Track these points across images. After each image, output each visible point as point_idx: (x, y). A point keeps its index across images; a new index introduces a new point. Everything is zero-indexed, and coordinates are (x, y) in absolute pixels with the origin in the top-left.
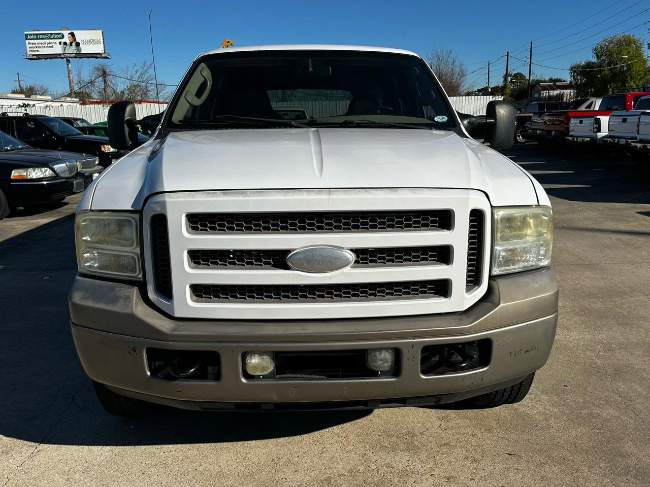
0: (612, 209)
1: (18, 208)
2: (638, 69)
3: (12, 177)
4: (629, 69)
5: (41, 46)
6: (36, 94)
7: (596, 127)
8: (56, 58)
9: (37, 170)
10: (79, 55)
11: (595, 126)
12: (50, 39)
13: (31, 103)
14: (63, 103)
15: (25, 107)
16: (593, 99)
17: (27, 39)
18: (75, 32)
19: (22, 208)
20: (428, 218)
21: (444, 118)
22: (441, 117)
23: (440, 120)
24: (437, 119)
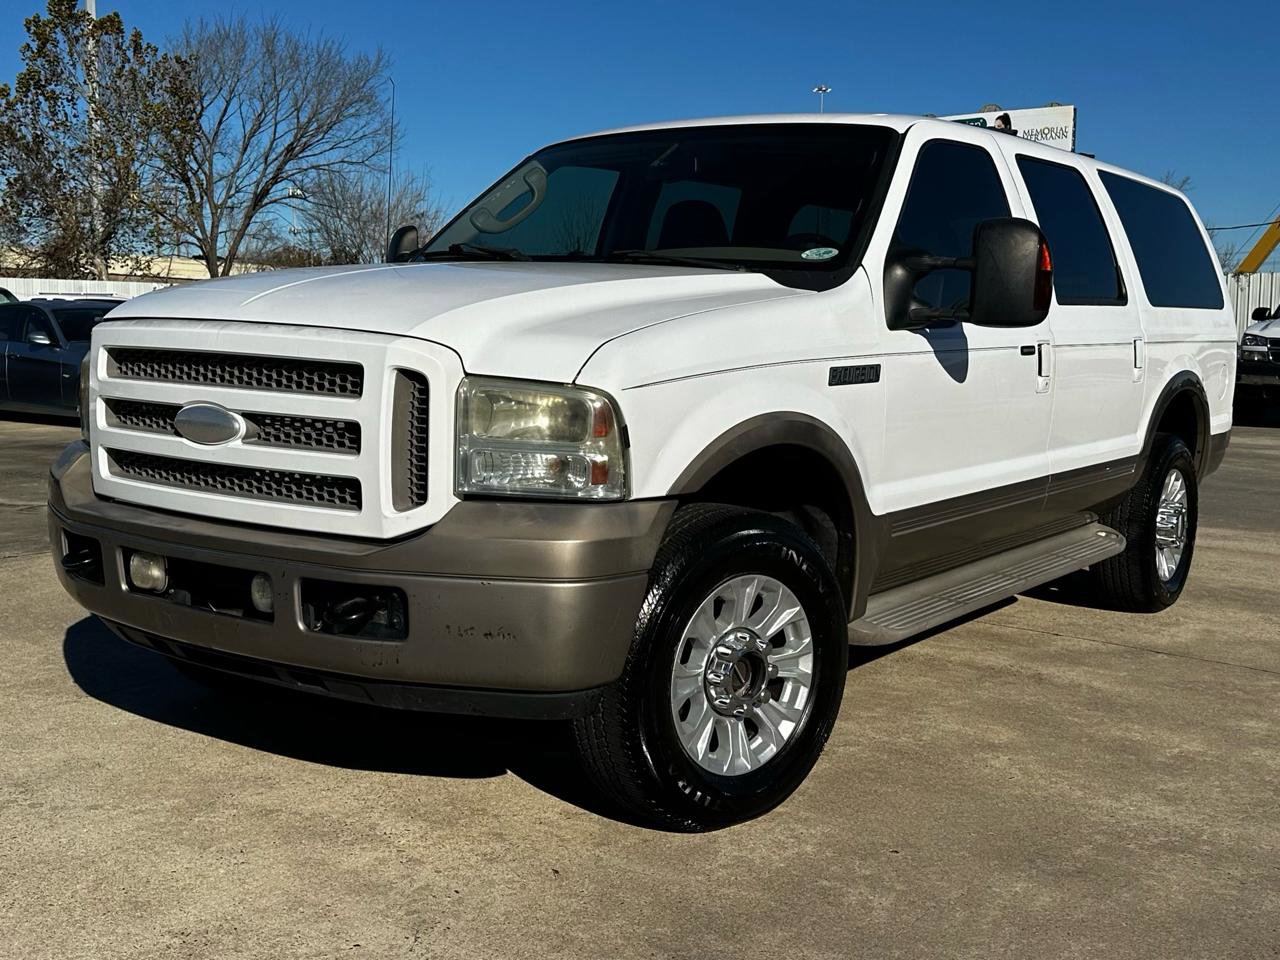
18: (1010, 113)
20: (346, 378)
21: (831, 252)
22: (823, 250)
23: (815, 257)
24: (809, 254)
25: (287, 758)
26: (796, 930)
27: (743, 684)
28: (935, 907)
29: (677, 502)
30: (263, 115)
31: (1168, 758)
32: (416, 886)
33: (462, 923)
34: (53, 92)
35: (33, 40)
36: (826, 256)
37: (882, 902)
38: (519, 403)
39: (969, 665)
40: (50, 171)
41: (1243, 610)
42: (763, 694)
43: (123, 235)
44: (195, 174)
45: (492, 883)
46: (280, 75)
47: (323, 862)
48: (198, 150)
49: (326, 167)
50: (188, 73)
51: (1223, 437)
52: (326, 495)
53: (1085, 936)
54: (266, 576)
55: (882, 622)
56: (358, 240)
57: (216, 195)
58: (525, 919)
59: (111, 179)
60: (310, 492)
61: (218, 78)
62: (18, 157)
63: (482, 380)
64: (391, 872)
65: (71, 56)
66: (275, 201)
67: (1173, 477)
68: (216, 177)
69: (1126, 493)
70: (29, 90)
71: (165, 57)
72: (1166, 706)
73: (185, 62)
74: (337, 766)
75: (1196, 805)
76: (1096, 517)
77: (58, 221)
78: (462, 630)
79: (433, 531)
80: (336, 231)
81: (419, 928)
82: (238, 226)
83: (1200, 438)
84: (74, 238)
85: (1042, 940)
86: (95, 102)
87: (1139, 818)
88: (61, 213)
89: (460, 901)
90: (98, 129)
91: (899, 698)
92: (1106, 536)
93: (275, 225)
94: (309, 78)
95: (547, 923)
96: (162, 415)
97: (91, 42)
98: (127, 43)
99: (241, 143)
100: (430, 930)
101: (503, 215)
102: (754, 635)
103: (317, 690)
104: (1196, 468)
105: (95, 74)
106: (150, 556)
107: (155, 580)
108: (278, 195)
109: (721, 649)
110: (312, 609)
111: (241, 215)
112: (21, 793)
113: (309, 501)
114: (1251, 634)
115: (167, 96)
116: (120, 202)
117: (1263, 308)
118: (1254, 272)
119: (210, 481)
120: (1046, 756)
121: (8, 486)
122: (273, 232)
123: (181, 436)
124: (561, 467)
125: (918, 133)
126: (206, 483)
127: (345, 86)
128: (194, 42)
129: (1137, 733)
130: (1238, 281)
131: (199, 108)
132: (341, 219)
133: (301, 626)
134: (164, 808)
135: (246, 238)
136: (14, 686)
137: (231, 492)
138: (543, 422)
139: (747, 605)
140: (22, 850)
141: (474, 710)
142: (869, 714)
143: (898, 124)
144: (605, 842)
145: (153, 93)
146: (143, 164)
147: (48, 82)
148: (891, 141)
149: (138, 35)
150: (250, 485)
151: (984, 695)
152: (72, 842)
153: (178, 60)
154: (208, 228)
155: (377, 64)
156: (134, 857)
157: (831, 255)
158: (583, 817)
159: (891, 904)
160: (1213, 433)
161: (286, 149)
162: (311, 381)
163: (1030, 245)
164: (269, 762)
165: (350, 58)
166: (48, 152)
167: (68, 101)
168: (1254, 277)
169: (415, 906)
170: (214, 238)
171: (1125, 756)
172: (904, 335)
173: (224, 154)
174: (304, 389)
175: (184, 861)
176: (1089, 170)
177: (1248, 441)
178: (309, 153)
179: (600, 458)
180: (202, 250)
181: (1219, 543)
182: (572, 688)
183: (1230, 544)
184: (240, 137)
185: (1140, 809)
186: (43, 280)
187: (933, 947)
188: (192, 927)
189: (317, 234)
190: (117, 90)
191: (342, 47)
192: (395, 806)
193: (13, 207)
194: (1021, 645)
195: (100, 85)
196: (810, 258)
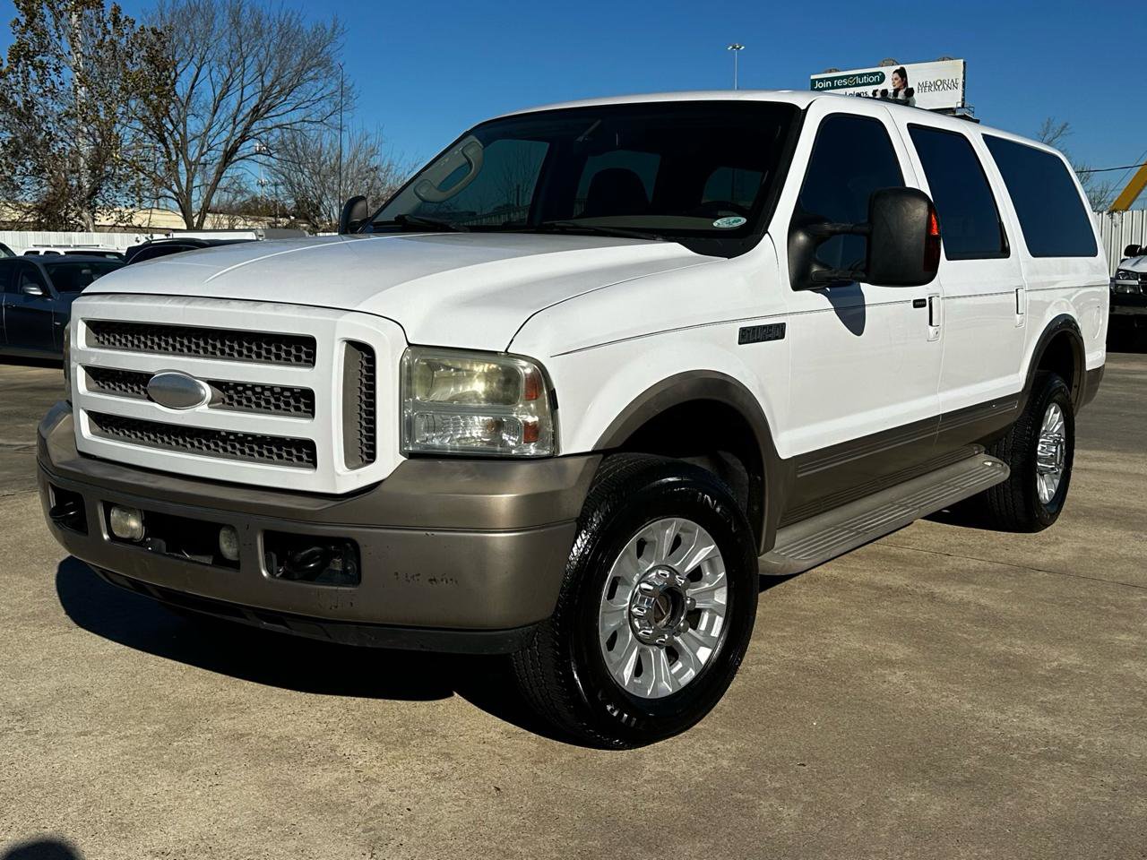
12: (856, 85)
18: (907, 67)
20: (301, 349)
21: (740, 220)
22: (732, 219)
23: (726, 226)
24: (720, 223)
25: (256, 684)
26: (713, 841)
27: (663, 617)
28: (837, 817)
29: (601, 456)
30: (231, 80)
31: (1048, 671)
32: (372, 804)
33: (413, 839)
34: (41, 62)
35: (22, 16)
36: (736, 225)
37: (790, 813)
38: (457, 370)
39: (870, 585)
40: (40, 134)
41: (1115, 528)
42: (682, 625)
43: (107, 190)
44: (171, 134)
45: (440, 801)
46: (246, 43)
47: (289, 783)
48: (173, 113)
49: (289, 126)
50: (163, 43)
51: (1098, 372)
52: (285, 455)
53: (973, 843)
54: (232, 528)
55: (791, 553)
56: (319, 192)
57: (190, 153)
58: (471, 834)
59: (95, 140)
60: (270, 451)
61: (189, 47)
62: (11, 121)
63: (424, 350)
64: (350, 792)
65: (57, 29)
66: (243, 158)
67: (1052, 410)
68: (189, 136)
69: (1009, 427)
70: (20, 61)
71: (143, 29)
72: (1046, 621)
73: (161, 33)
74: (301, 691)
75: (1072, 716)
76: (983, 449)
77: (48, 179)
78: (410, 576)
79: (382, 487)
80: (299, 184)
81: (374, 844)
82: (210, 181)
83: (1076, 373)
84: (63, 194)
85: (934, 847)
86: (79, 71)
87: (1021, 729)
88: (51, 172)
89: (412, 819)
90: (83, 94)
91: (806, 618)
92: (992, 465)
93: (244, 179)
94: (271, 46)
95: (489, 839)
96: (135, 382)
97: (74, 17)
98: (107, 17)
99: (211, 106)
100: (385, 846)
101: (443, 186)
102: (673, 572)
103: (281, 628)
104: (1073, 400)
105: (79, 45)
106: (127, 509)
107: (133, 530)
108: (246, 152)
109: (644, 586)
110: (274, 556)
111: (213, 171)
112: (18, 720)
113: (270, 461)
114: (1123, 551)
115: (144, 64)
116: (104, 161)
117: (1134, 245)
118: (1126, 210)
119: (181, 441)
120: (938, 671)
121: (6, 427)
122: (243, 186)
123: (153, 401)
124: (497, 426)
125: (818, 108)
126: (177, 443)
127: (304, 53)
128: (167, 15)
129: (1020, 648)
130: (1112, 218)
131: (173, 74)
132: (303, 173)
133: (265, 573)
134: (147, 733)
135: (218, 191)
136: (12, 618)
137: (199, 452)
138: (479, 387)
139: (666, 545)
140: (19, 775)
141: (422, 646)
142: (779, 634)
143: (800, 100)
144: (542, 760)
145: (131, 62)
146: (124, 125)
147: (36, 53)
148: (794, 116)
149: (117, 9)
150: (217, 445)
151: (881, 613)
152: (64, 767)
153: (154, 31)
154: (184, 183)
155: (334, 30)
156: (119, 781)
157: (739, 224)
158: (522, 736)
159: (799, 815)
160: (1088, 369)
161: (253, 110)
162: (269, 351)
163: (921, 211)
164: (241, 687)
165: (308, 27)
166: (38, 116)
167: (55, 70)
168: (1127, 215)
169: (371, 824)
170: (189, 192)
171: (1010, 670)
172: (807, 294)
173: (197, 116)
174: (263, 359)
175: (164, 784)
176: (974, 135)
177: (1121, 366)
178: (273, 114)
179: (531, 419)
180: (178, 202)
181: (1094, 465)
182: (510, 626)
183: (1106, 466)
184: (211, 100)
185: (1023, 720)
186: (36, 232)
187: (836, 856)
188: (172, 848)
189: (281, 187)
190: (100, 61)
191: (301, 18)
192: (353, 729)
193: (8, 167)
194: (915, 565)
195: (83, 55)
196: (721, 226)
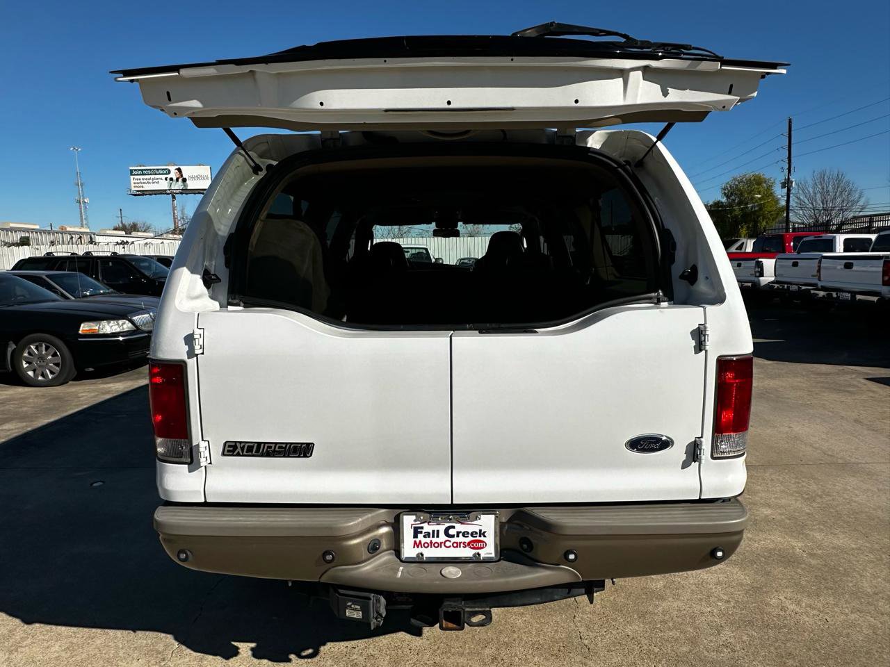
0: (820, 374)
1: (86, 370)
2: (769, 209)
3: (80, 332)
4: (761, 209)
5: (146, 181)
6: (138, 231)
7: (758, 272)
8: (161, 194)
9: (112, 323)
10: (185, 191)
11: (757, 269)
12: (156, 174)
13: (130, 240)
14: (164, 240)
15: (123, 244)
16: (743, 240)
17: (132, 175)
18: (182, 168)
19: (91, 369)
